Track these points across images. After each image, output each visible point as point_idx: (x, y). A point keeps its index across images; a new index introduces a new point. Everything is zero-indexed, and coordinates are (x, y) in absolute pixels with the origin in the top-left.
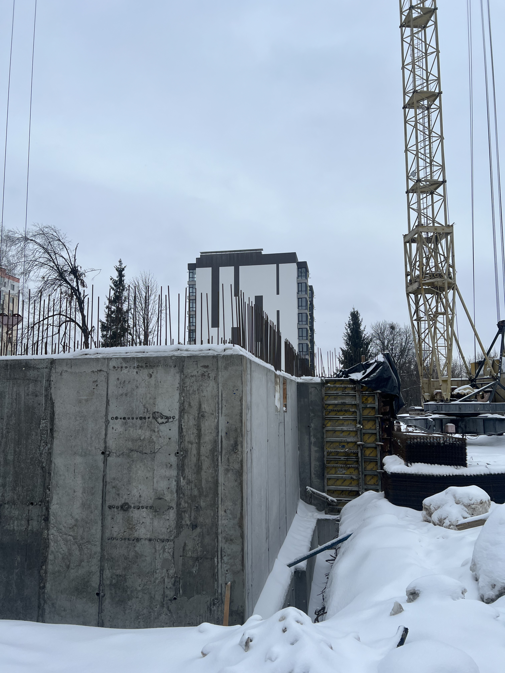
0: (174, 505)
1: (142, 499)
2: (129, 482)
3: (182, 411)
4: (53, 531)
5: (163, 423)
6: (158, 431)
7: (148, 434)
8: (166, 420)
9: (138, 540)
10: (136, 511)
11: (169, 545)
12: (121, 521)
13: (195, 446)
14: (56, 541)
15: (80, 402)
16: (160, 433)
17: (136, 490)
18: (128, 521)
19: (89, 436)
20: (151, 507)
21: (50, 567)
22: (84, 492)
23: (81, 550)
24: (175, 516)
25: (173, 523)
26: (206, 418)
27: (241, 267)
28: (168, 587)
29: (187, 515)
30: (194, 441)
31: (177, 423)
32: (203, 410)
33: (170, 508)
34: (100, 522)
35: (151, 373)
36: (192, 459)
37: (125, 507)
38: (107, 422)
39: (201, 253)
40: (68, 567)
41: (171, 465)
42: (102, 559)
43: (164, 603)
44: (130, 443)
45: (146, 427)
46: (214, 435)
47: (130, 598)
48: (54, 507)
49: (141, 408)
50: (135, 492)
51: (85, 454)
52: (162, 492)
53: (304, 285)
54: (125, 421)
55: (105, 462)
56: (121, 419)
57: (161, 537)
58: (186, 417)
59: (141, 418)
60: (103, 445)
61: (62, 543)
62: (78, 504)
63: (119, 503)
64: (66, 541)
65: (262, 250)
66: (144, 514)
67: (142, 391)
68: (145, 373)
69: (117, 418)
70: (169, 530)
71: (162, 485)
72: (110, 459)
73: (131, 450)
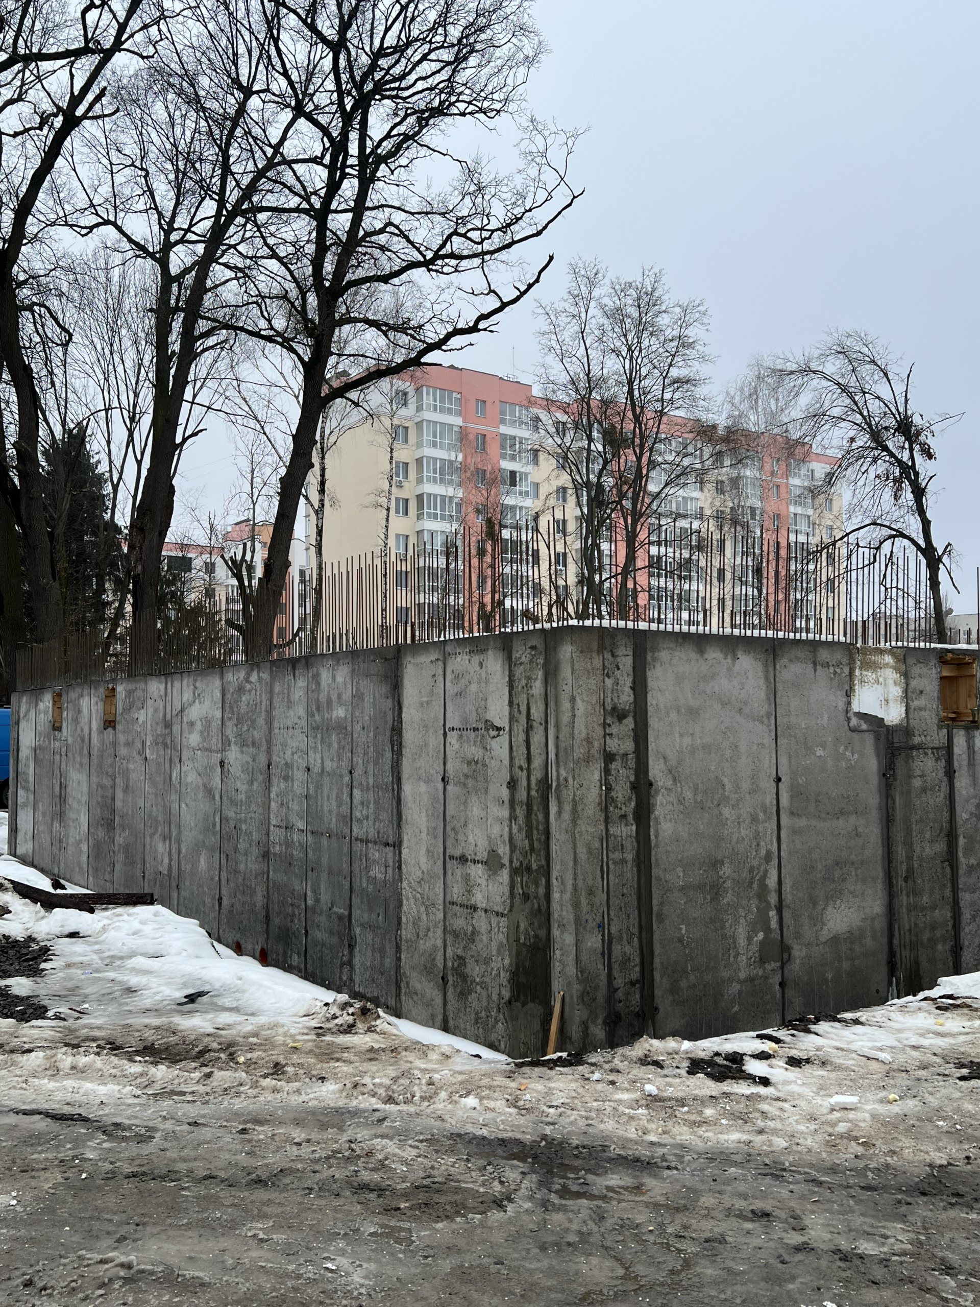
0: (506, 861)
1: (478, 849)
2: (465, 825)
3: (512, 719)
4: (405, 884)
5: (494, 737)
6: (490, 749)
7: (481, 751)
8: (498, 733)
9: (475, 909)
10: (473, 867)
11: (503, 922)
12: (460, 879)
13: (525, 773)
14: (408, 899)
15: (422, 705)
16: (492, 752)
18: (467, 879)
19: (430, 755)
20: (485, 863)
21: (404, 933)
22: (428, 833)
23: (427, 913)
24: (508, 880)
25: (506, 890)
26: (535, 730)
28: (504, 984)
29: (519, 880)
30: (524, 766)
31: (507, 737)
32: (532, 717)
33: (503, 866)
34: (442, 878)
35: (482, 660)
36: (522, 793)
37: (463, 859)
38: (445, 735)
40: (418, 935)
41: (503, 802)
42: (445, 930)
43: (500, 1007)
44: (466, 766)
45: (479, 743)
46: (544, 757)
47: (469, 992)
48: (405, 852)
49: (474, 714)
50: (471, 838)
51: (428, 781)
52: (496, 841)
54: (460, 733)
55: (445, 792)
56: (456, 729)
57: (496, 909)
58: (516, 728)
59: (474, 729)
60: (442, 768)
61: (412, 901)
62: (423, 851)
63: (457, 853)
64: (416, 899)
66: (480, 872)
67: (474, 688)
68: (477, 659)
69: (453, 729)
70: (502, 899)
71: (496, 830)
72: (449, 788)
73: (466, 776)
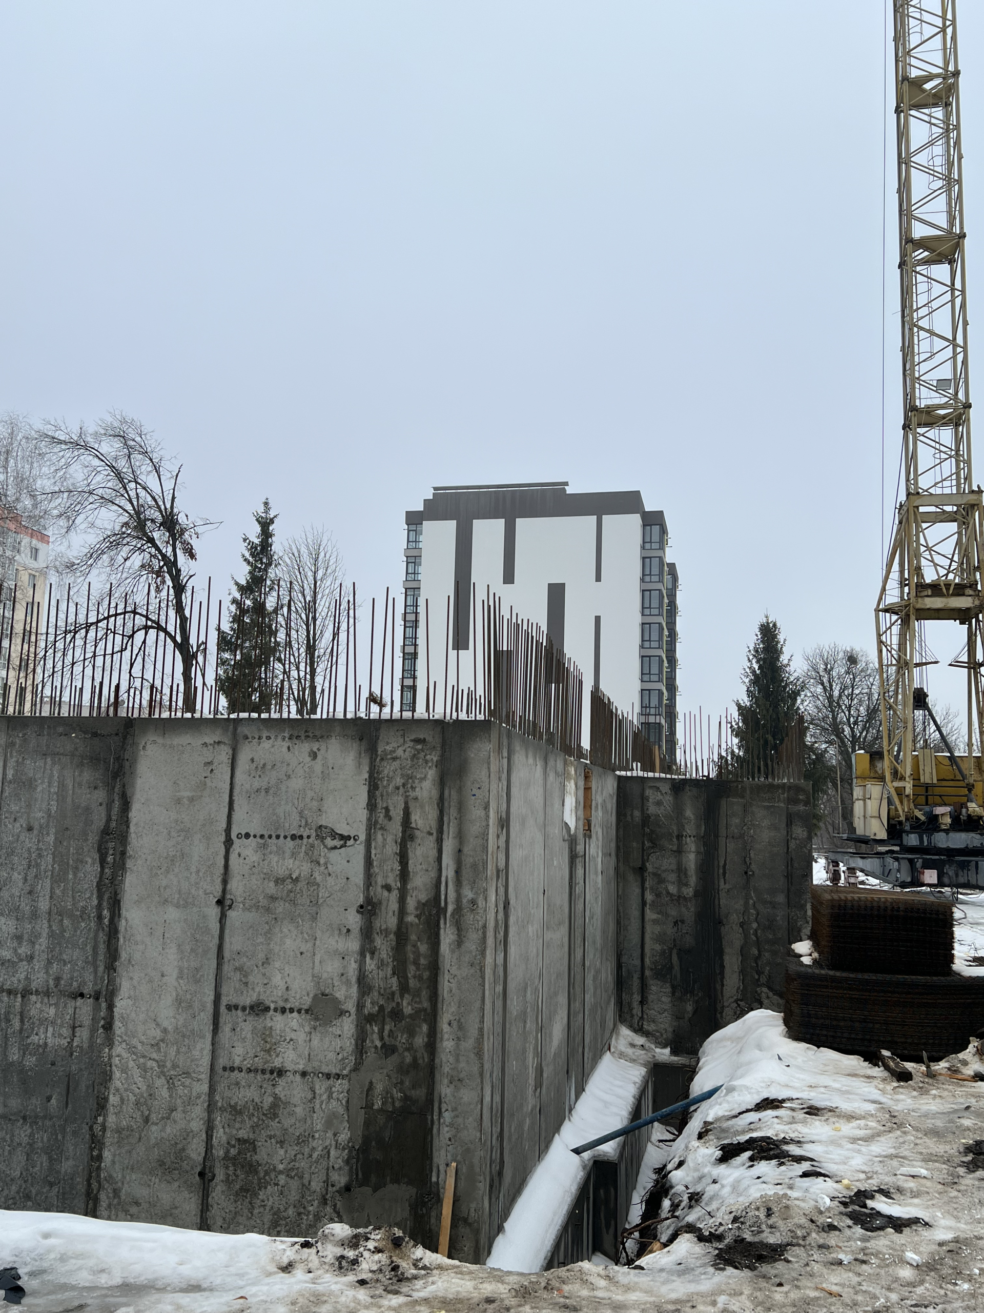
0: (351, 1006)
1: (292, 993)
2: (267, 962)
3: (372, 825)
4: (119, 1049)
5: (335, 848)
6: (326, 864)
7: (306, 868)
8: (342, 842)
9: (281, 1072)
10: (279, 1017)
11: (340, 1086)
12: (249, 1036)
13: (395, 894)
14: (124, 1070)
15: (179, 801)
16: (330, 866)
17: (279, 976)
18: (265, 1035)
19: (193, 869)
20: (307, 1011)
21: (111, 1119)
22: (180, 977)
23: (171, 1087)
24: (353, 1030)
25: (349, 1044)
26: (419, 841)
27: (519, 522)
28: (336, 1166)
29: (376, 1029)
30: (393, 885)
31: (361, 847)
32: (413, 825)
33: (342, 1013)
34: (209, 1037)
35: (315, 749)
36: (388, 919)
37: (259, 1009)
38: (228, 843)
39: (435, 489)
40: (147, 1120)
41: (348, 931)
42: (211, 1107)
43: (327, 1197)
44: (272, 884)
45: (302, 855)
46: (433, 874)
47: (262, 1185)
48: (122, 1005)
49: (295, 816)
50: (277, 980)
51: (185, 903)
52: (330, 981)
53: (655, 562)
54: (262, 841)
55: (223, 918)
56: (255, 836)
57: (325, 1069)
58: (379, 837)
59: (293, 837)
60: (219, 888)
61: (136, 1072)
62: (168, 1000)
63: (247, 999)
64: (144, 1069)
65: (566, 484)
66: (294, 1024)
67: (296, 783)
68: (305, 747)
69: (247, 836)
70: (340, 1056)
71: (331, 968)
72: (231, 914)
73: (273, 898)
